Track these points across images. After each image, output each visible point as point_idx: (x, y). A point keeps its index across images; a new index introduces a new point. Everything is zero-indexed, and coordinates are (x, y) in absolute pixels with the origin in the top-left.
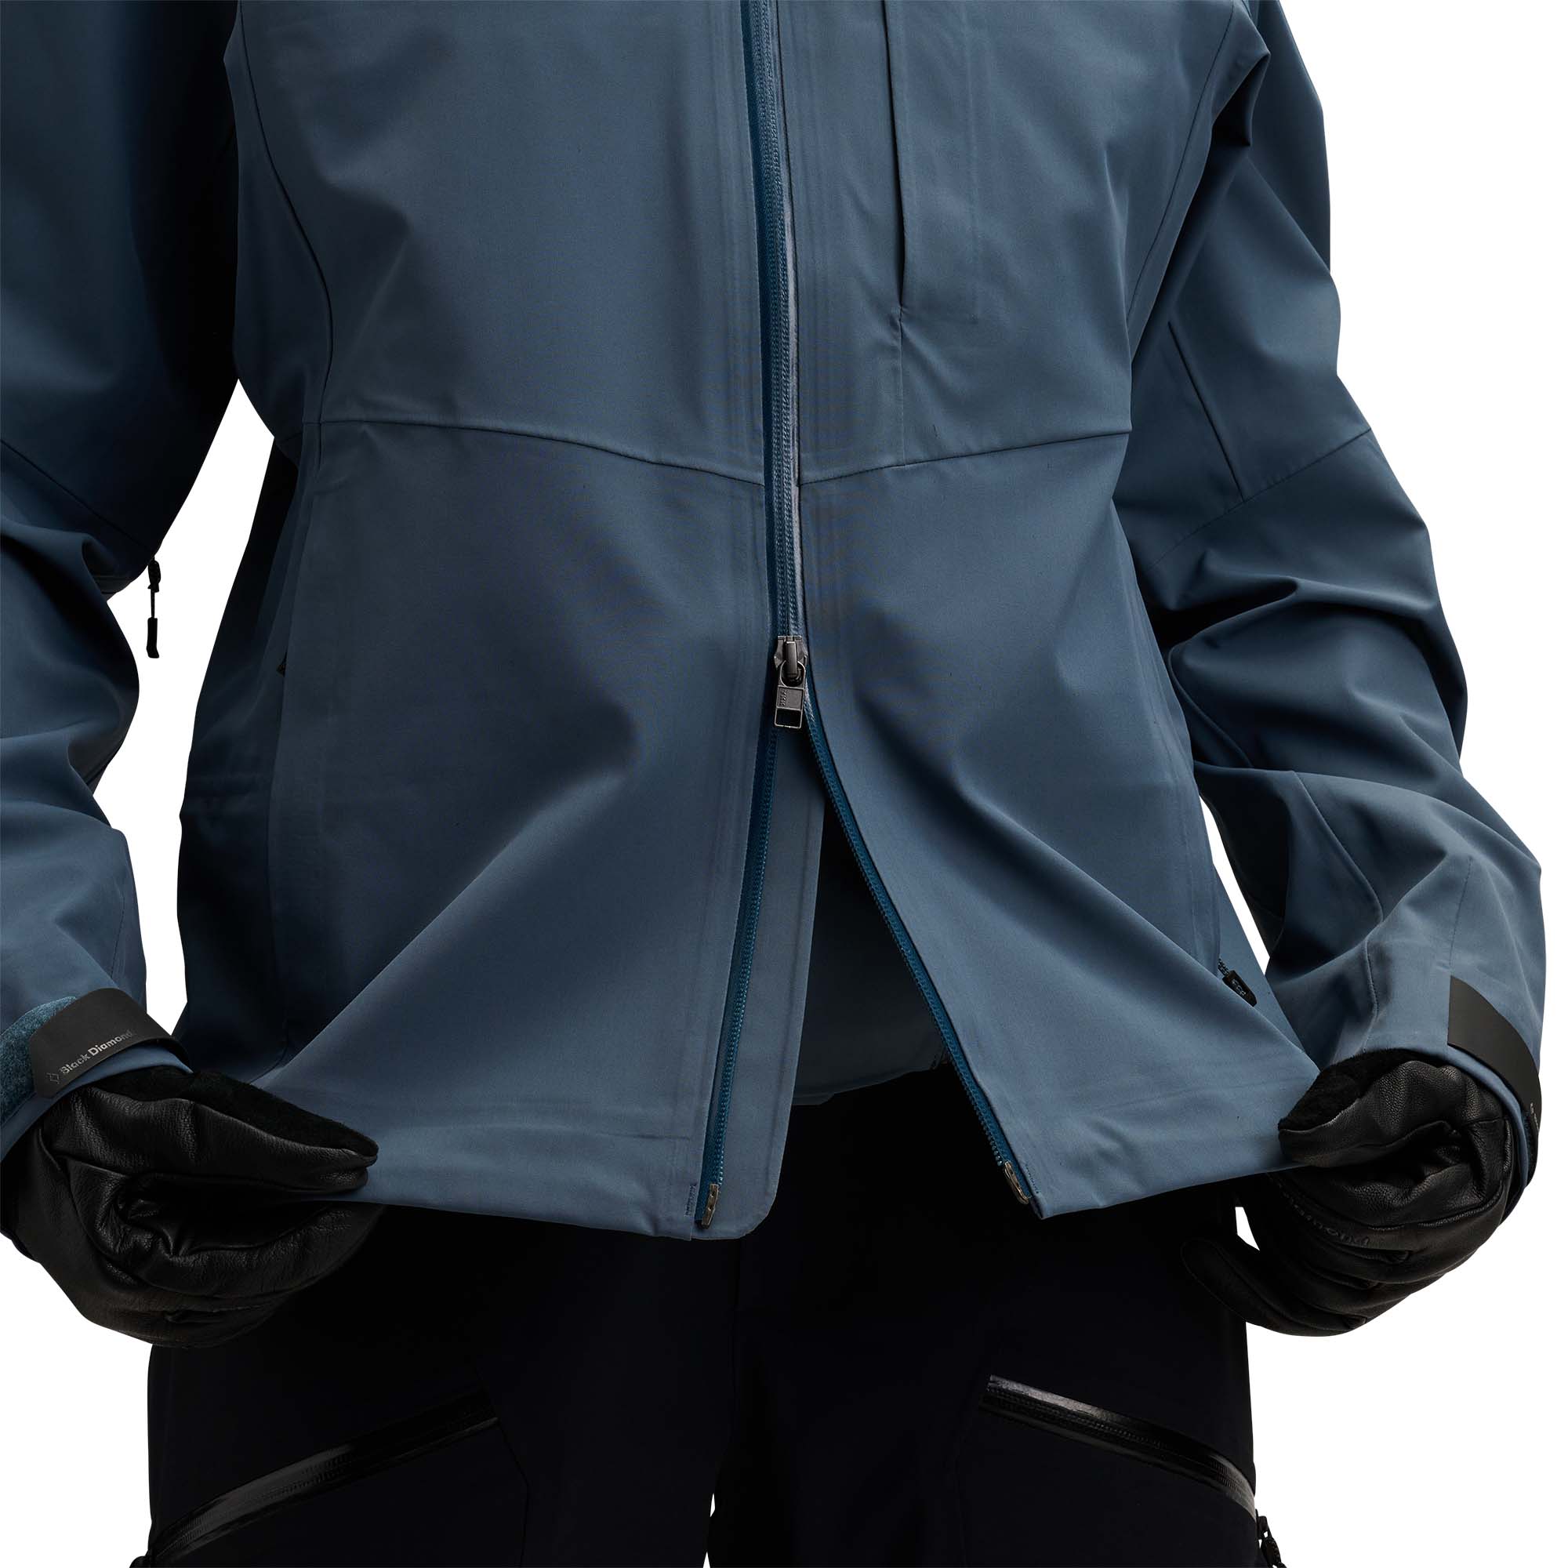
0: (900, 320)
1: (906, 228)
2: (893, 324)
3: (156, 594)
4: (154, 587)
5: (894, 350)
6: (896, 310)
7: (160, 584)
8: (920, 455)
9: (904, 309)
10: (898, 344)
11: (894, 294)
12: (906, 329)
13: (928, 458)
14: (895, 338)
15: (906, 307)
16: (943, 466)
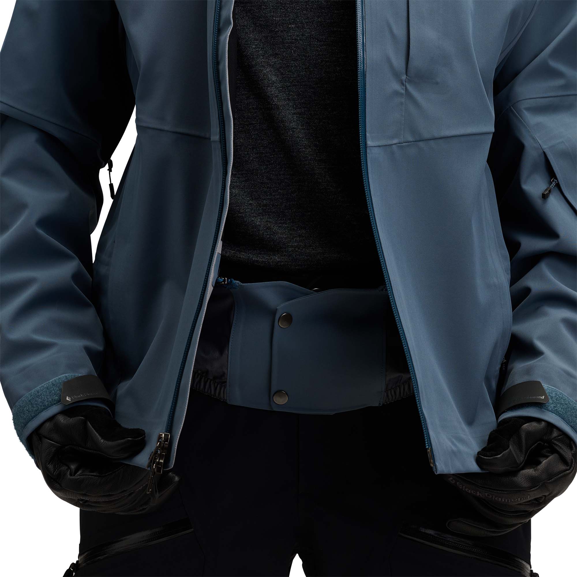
0: (405, 82)
1: (411, 43)
2: (403, 84)
3: (111, 172)
4: (110, 170)
5: (402, 94)
6: (404, 77)
7: (112, 169)
8: (410, 139)
9: (407, 77)
10: (403, 92)
11: (404, 71)
12: (408, 86)
13: (414, 140)
14: (403, 89)
15: (408, 76)
16: (421, 144)
